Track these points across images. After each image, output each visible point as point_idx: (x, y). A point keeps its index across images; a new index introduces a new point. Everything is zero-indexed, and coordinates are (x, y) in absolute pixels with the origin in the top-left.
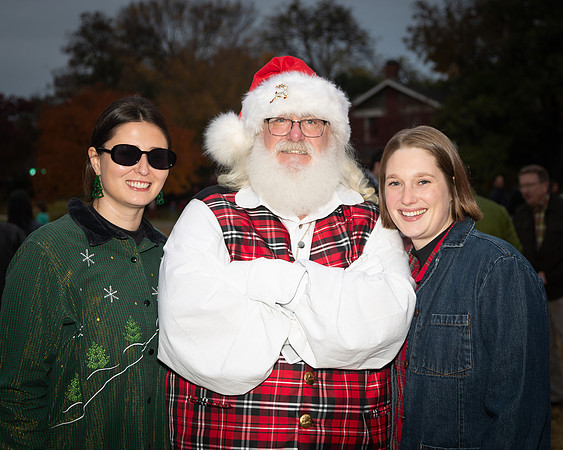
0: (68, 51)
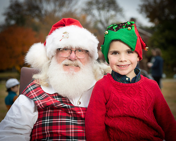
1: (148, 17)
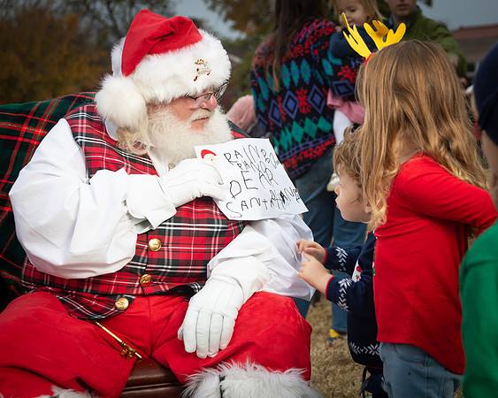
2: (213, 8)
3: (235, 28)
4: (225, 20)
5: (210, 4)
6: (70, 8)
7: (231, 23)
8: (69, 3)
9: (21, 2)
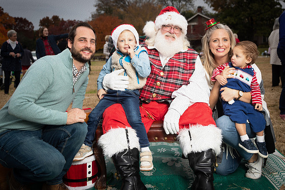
0: (96, 6)
1: (212, 6)
2: (206, 3)
3: (214, 10)
4: (211, 7)
5: (206, 1)
6: (159, 3)
7: (212, 8)
8: (159, 1)
9: (144, 1)
